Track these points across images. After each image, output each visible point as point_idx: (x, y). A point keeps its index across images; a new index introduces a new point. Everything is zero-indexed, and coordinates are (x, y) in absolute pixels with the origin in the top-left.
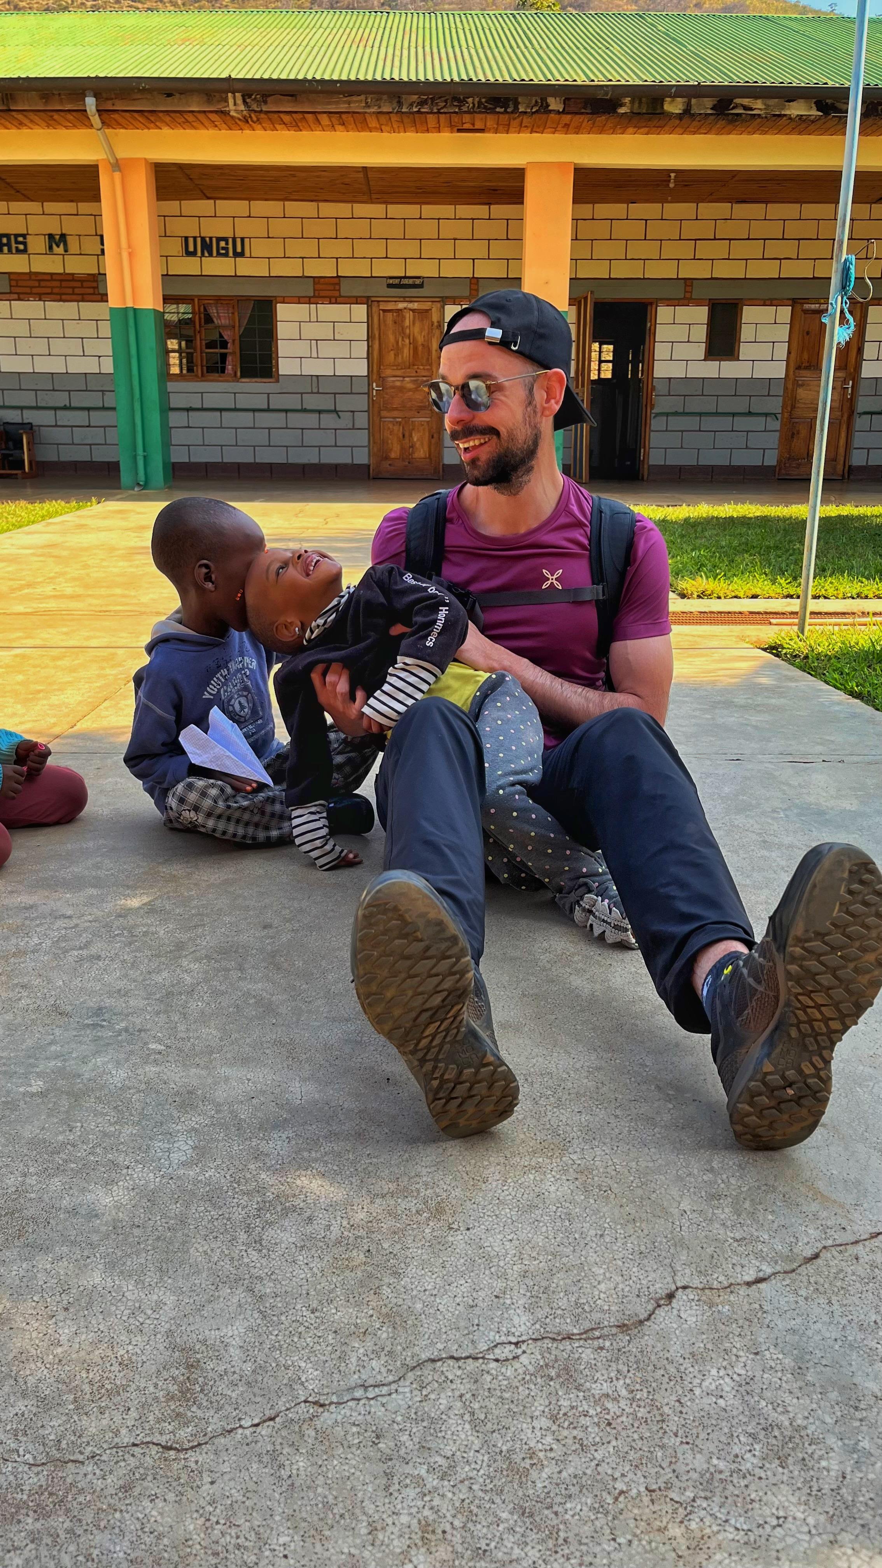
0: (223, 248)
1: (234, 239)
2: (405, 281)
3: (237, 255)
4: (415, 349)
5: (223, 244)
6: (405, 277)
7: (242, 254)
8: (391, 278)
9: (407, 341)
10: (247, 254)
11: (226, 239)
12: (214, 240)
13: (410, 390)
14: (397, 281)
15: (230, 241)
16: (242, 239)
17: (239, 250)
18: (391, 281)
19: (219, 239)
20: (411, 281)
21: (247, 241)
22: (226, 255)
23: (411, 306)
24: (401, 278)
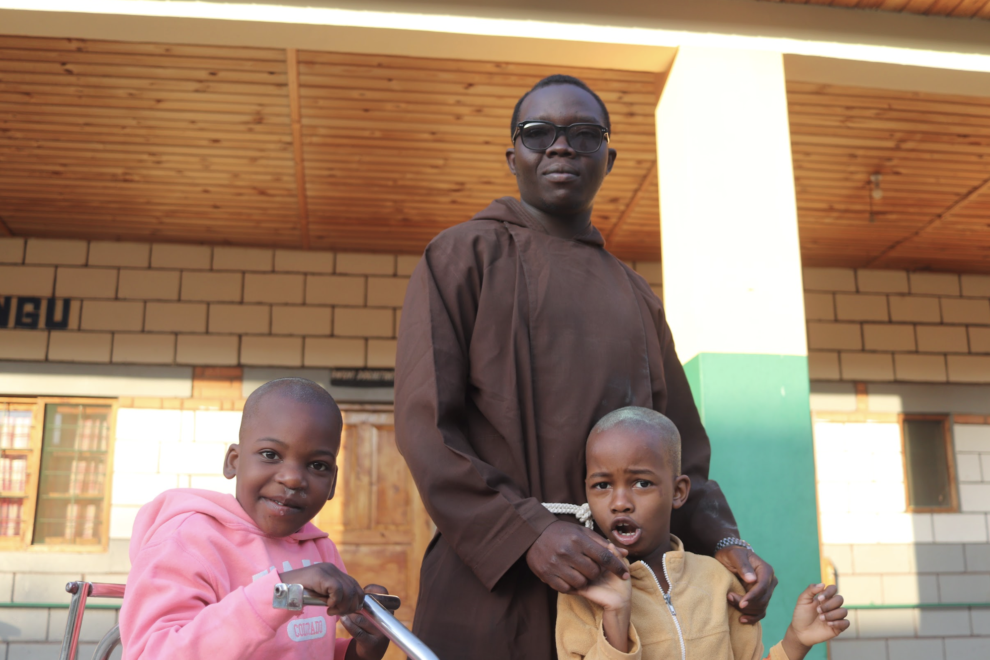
0: (29, 315)
1: (52, 302)
2: (364, 376)
3: (52, 325)
4: (381, 494)
5: (29, 308)
6: (365, 369)
7: (63, 325)
8: (339, 369)
9: (365, 479)
10: (73, 322)
11: (36, 301)
12: (14, 304)
13: (370, 569)
14: (349, 375)
15: (44, 306)
16: (67, 303)
17: (58, 316)
18: (339, 375)
19: (22, 301)
20: (375, 376)
21: (74, 306)
22: (33, 326)
23: (374, 418)
24: (357, 370)
